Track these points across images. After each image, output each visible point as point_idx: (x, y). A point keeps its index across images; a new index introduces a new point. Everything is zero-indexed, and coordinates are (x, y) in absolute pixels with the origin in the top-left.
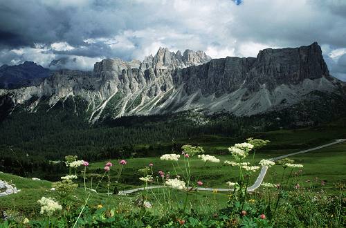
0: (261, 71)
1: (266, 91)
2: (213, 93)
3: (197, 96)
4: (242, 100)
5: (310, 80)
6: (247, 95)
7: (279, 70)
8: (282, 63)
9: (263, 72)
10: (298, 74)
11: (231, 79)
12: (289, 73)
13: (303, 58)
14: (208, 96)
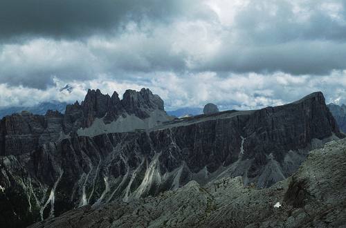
0: (265, 137)
1: (275, 163)
2: (204, 166)
3: (184, 172)
4: (249, 177)
5: (319, 140)
6: (253, 169)
7: (284, 134)
8: (286, 124)
9: (267, 138)
10: (305, 135)
11: (225, 147)
12: (295, 136)
13: (307, 114)
14: (198, 171)
